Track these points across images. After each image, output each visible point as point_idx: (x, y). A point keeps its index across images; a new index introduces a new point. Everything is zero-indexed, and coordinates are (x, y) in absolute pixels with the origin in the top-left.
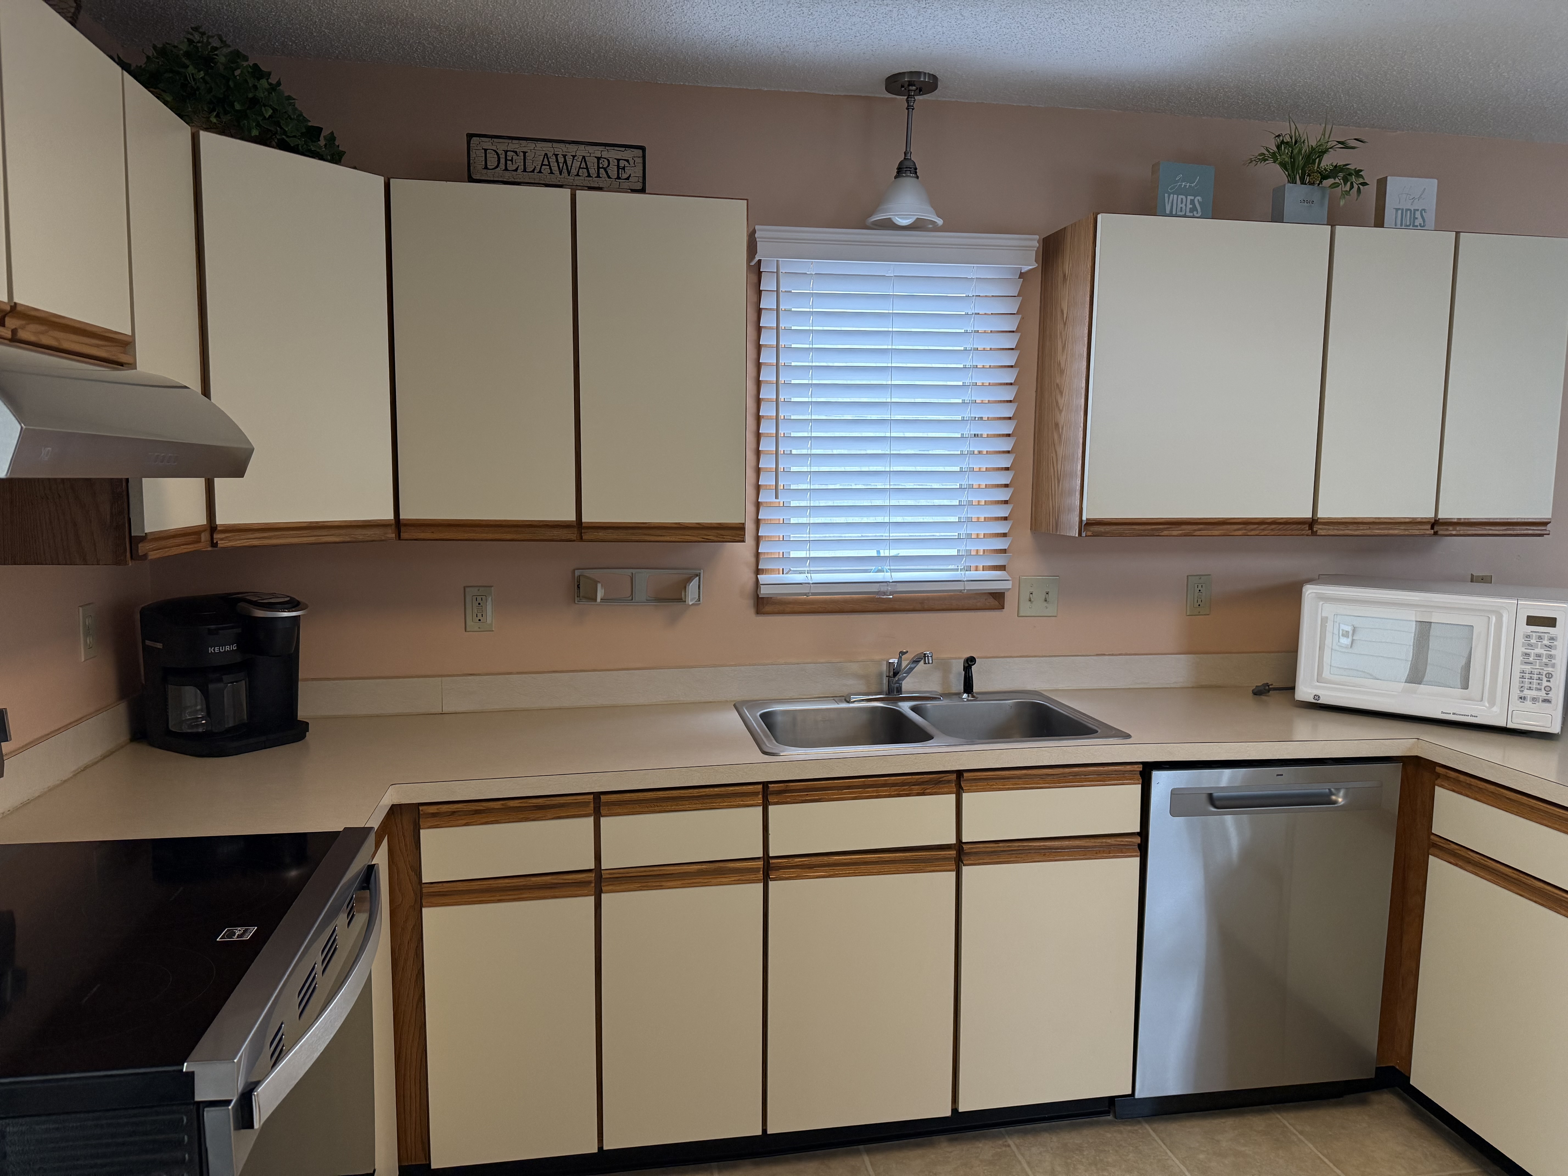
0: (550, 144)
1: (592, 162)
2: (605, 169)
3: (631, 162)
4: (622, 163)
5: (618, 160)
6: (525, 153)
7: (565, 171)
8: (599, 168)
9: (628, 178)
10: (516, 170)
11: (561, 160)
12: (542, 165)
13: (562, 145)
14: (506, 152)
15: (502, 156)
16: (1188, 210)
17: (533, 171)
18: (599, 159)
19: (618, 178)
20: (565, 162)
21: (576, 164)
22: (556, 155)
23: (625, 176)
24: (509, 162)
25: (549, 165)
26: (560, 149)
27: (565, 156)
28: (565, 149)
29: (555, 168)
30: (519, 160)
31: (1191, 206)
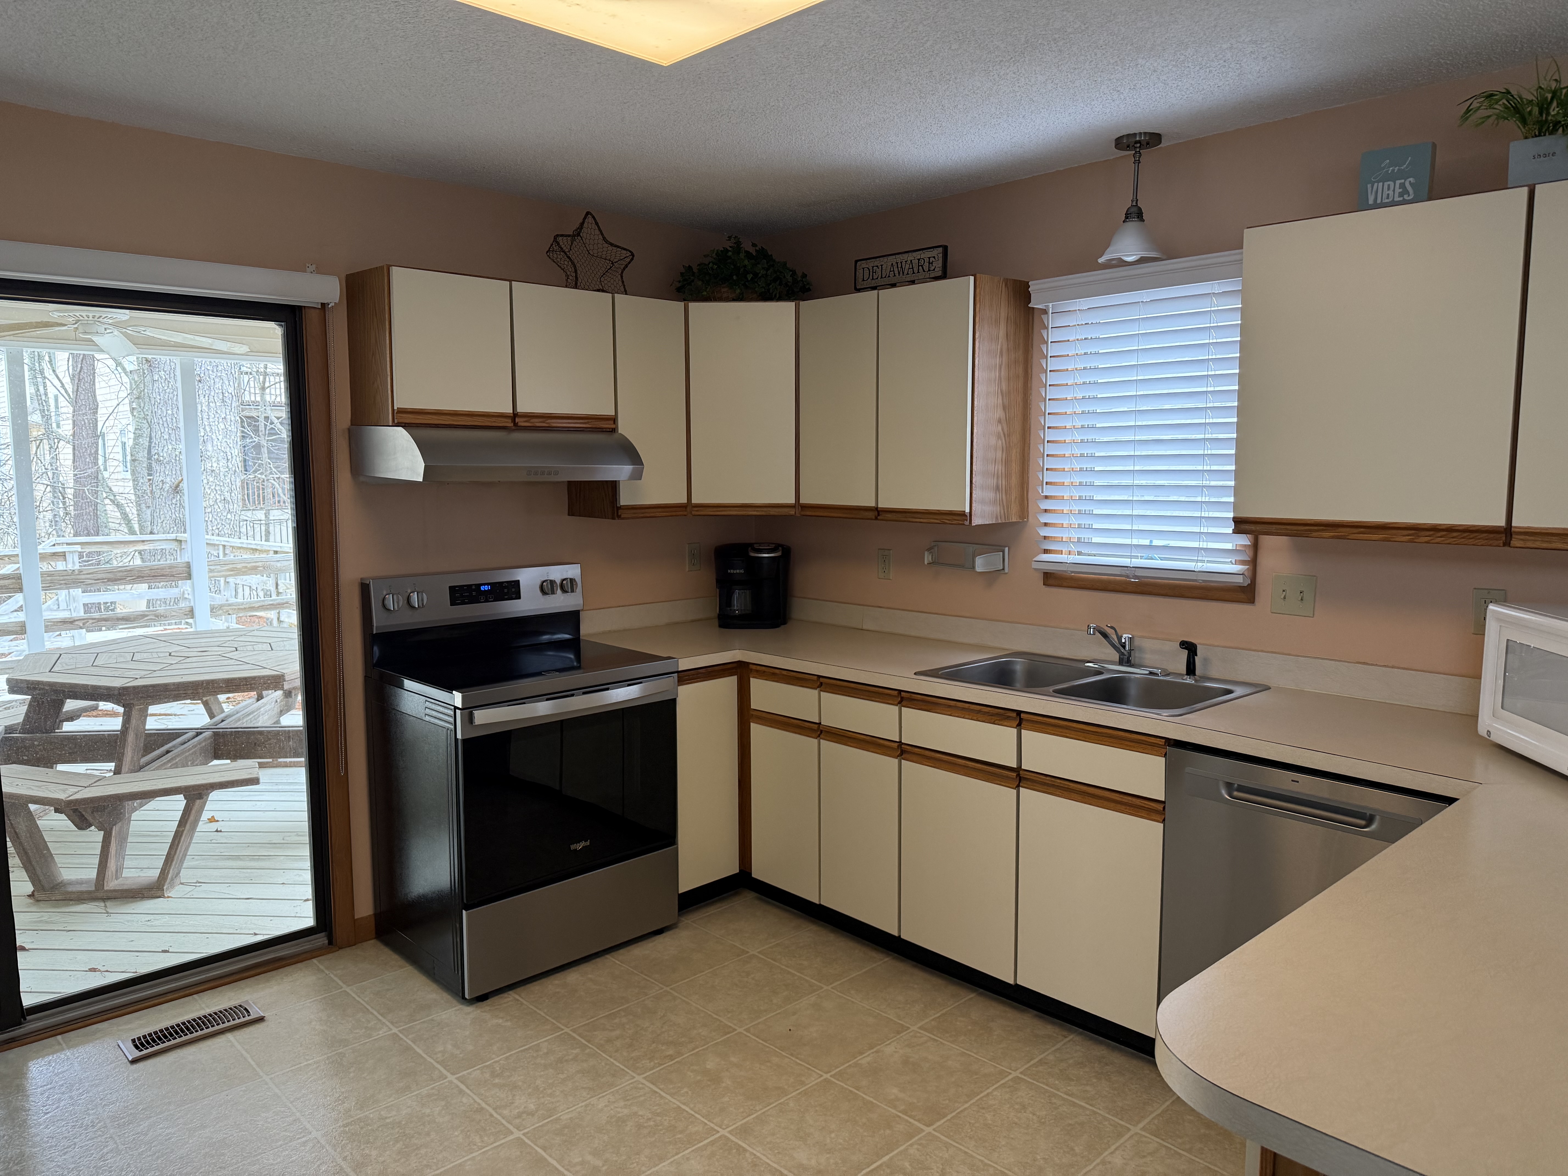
0: (894, 257)
1: (915, 262)
2: (922, 266)
3: (936, 258)
4: (932, 259)
5: (929, 258)
6: (882, 265)
7: (901, 272)
8: (919, 266)
9: (934, 270)
10: (877, 278)
11: (900, 266)
12: (890, 271)
13: (900, 255)
14: (873, 267)
15: (871, 271)
16: (1397, 195)
17: (885, 277)
18: (919, 260)
19: (929, 270)
20: (902, 267)
21: (907, 266)
22: (897, 263)
23: (932, 268)
24: (874, 274)
25: (894, 271)
26: (899, 258)
27: (901, 262)
28: (902, 258)
29: (896, 272)
30: (879, 271)
31: (1401, 190)
